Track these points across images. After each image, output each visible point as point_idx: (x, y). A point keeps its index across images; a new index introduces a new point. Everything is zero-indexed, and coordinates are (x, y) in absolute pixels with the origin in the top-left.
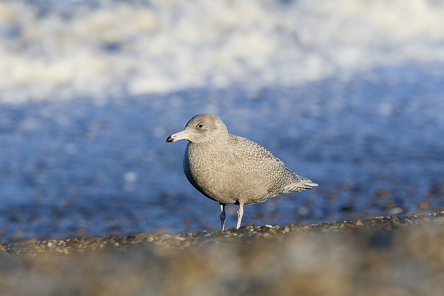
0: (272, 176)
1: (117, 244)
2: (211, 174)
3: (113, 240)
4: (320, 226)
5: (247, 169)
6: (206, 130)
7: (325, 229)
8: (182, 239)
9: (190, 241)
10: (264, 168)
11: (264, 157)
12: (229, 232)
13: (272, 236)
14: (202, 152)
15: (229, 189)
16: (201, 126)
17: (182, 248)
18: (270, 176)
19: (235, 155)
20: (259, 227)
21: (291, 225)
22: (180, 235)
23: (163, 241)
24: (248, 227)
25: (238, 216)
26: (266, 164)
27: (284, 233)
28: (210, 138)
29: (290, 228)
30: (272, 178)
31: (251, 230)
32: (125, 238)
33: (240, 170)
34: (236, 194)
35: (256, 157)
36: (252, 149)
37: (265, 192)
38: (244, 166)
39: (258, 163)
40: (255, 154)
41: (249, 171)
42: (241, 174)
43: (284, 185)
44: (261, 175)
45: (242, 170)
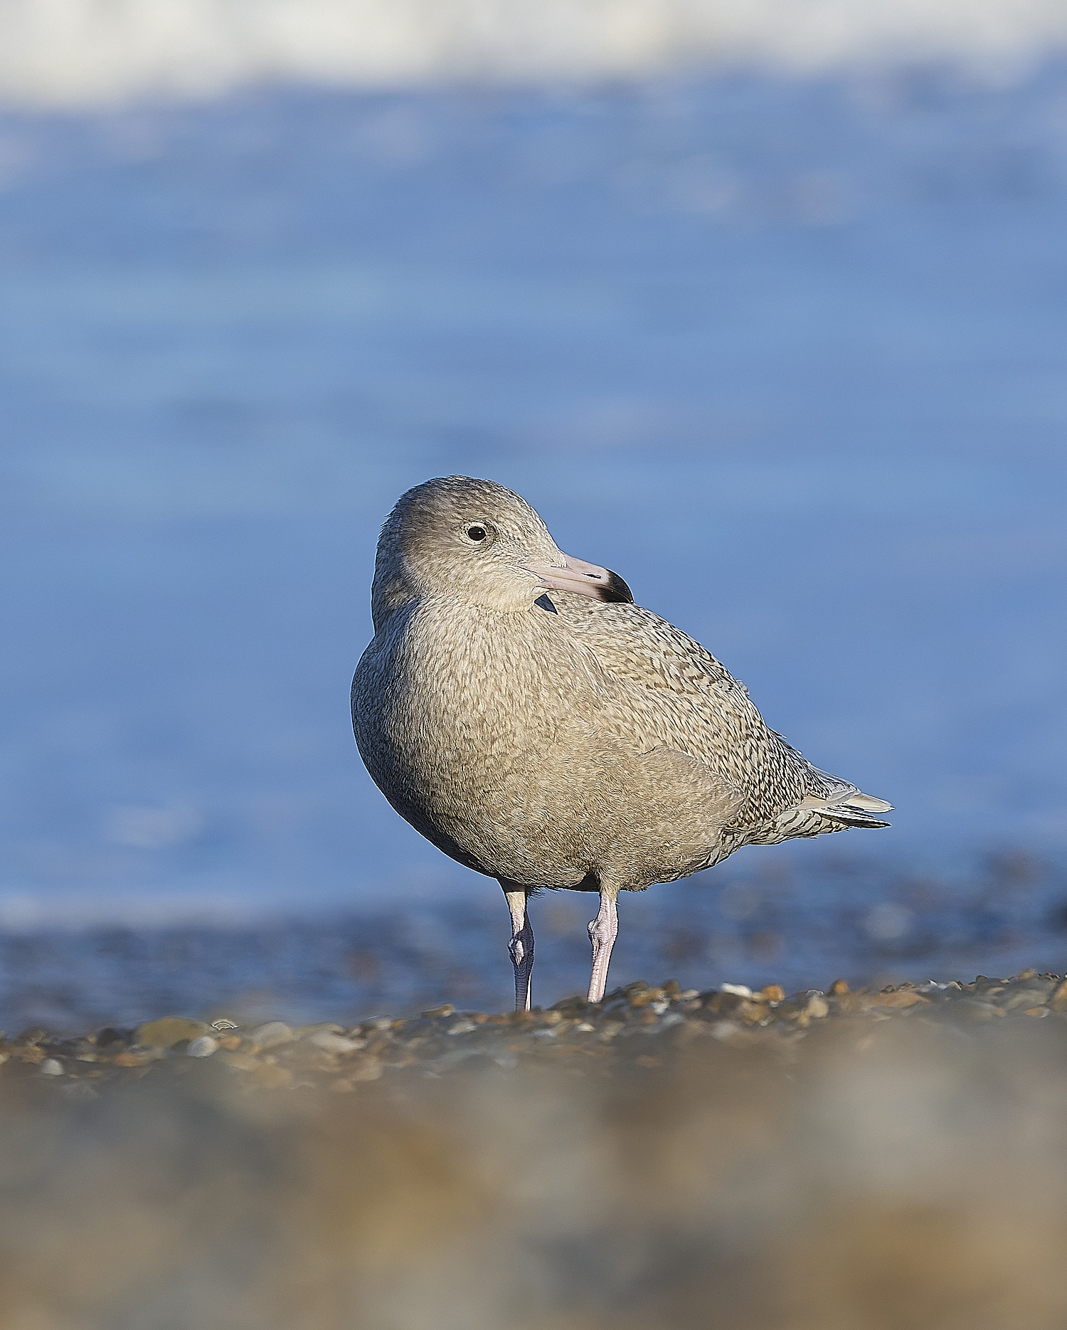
0: (739, 762)
1: (54, 1067)
3: (37, 1049)
4: (965, 992)
5: (648, 729)
7: (989, 1006)
8: (347, 1045)
9: (381, 1055)
10: (710, 727)
11: (706, 680)
12: (556, 1016)
13: (747, 1035)
17: (345, 1085)
18: (733, 765)
20: (694, 993)
21: (836, 983)
22: (337, 1028)
23: (260, 1055)
24: (643, 995)
25: (595, 942)
26: (717, 710)
27: (804, 1020)
29: (832, 999)
30: (740, 773)
31: (655, 1007)
32: (92, 1040)
33: (619, 733)
34: (595, 843)
35: (678, 678)
36: (658, 640)
37: (712, 835)
38: (633, 714)
39: (686, 705)
40: (671, 665)
41: (655, 737)
42: (626, 752)
43: (782, 805)
44: (703, 756)
45: (627, 732)
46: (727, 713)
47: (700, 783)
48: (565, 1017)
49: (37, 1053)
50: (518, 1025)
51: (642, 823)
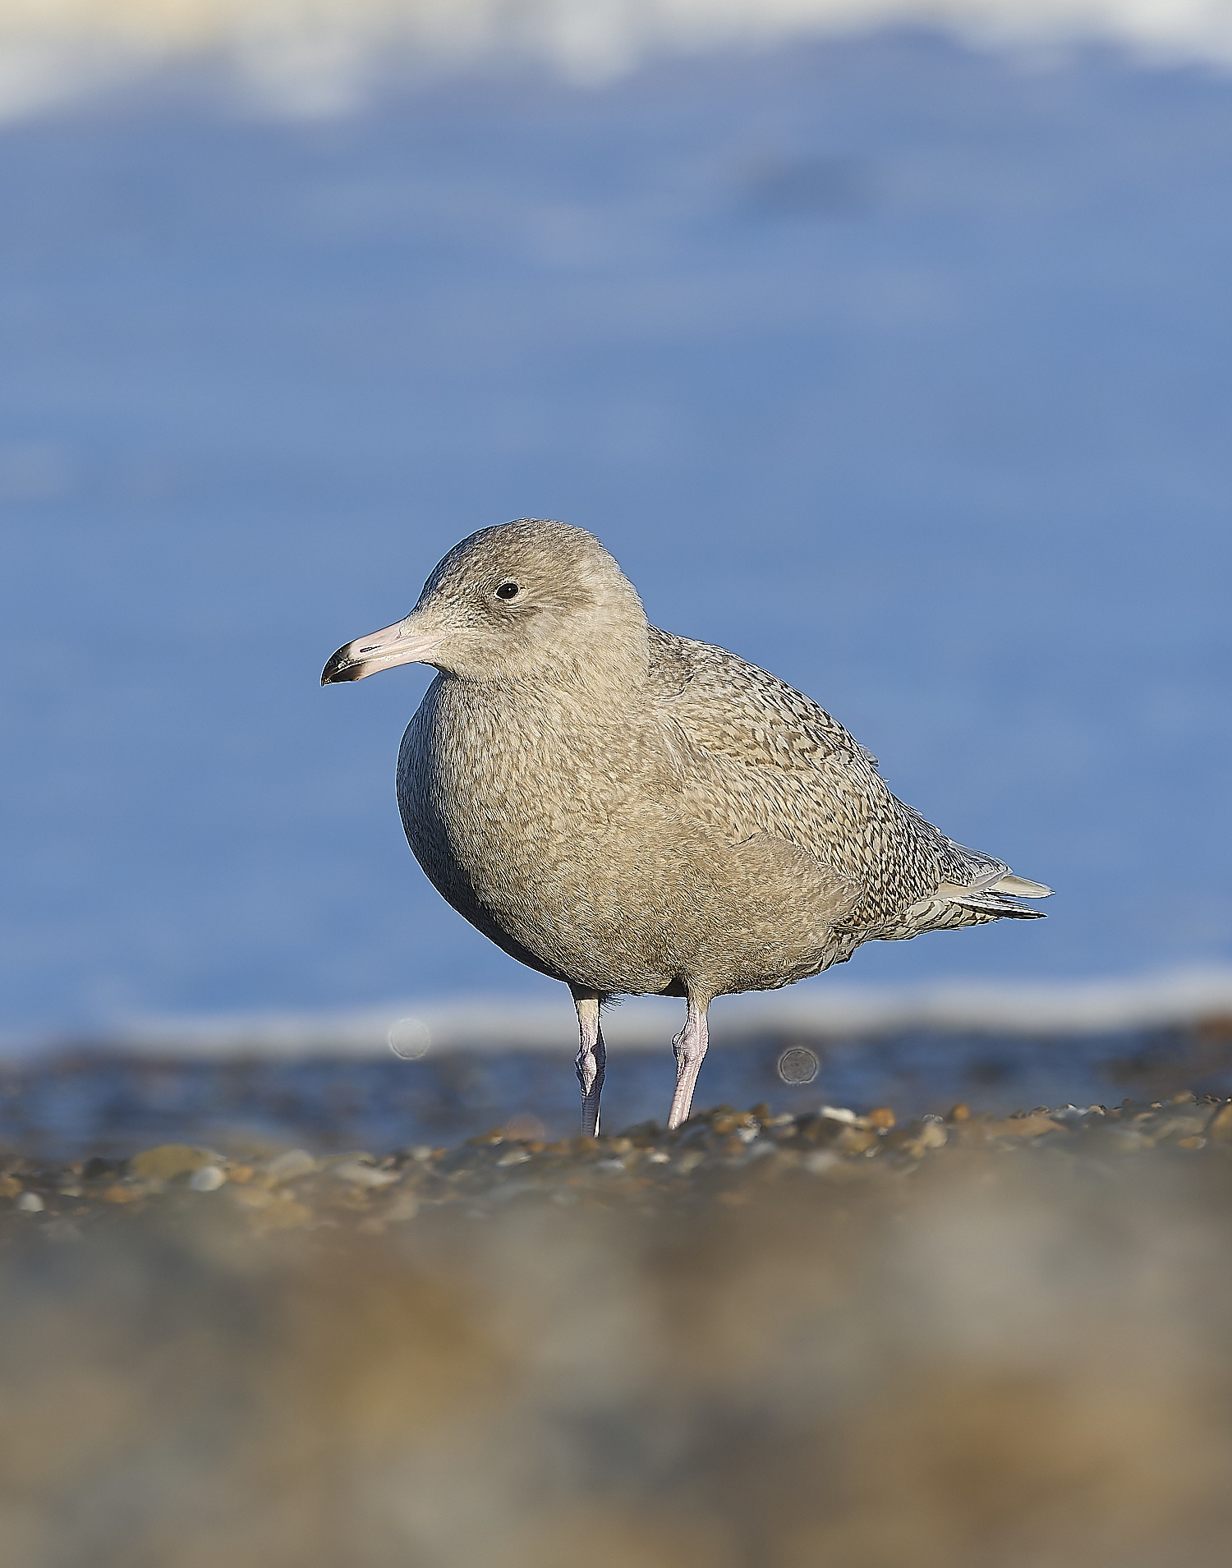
0: (857, 851)
1: (33, 1203)
2: (561, 838)
3: (11, 1181)
4: (1108, 1119)
5: (745, 814)
6: (530, 612)
7: (1136, 1135)
8: (379, 1178)
9: (417, 1188)
10: (823, 810)
11: (820, 752)
12: (624, 1144)
13: (851, 1167)
14: (513, 726)
15: (648, 917)
16: (508, 591)
17: (374, 1225)
18: (849, 853)
19: (682, 743)
20: (789, 1118)
21: (956, 1108)
22: (367, 1157)
23: (277, 1189)
24: (728, 1120)
26: (831, 789)
27: (918, 1150)
28: (553, 652)
29: (950, 1126)
30: (858, 863)
31: (741, 1133)
32: (78, 1170)
33: (710, 819)
34: (680, 946)
35: (786, 752)
36: (765, 706)
37: (821, 934)
38: (728, 798)
39: (795, 784)
40: (779, 736)
41: (753, 824)
42: (717, 841)
43: (909, 899)
44: (812, 845)
45: (720, 819)
46: (845, 792)
47: (806, 876)
48: (636, 1145)
49: (13, 1186)
50: (580, 1155)
51: (736, 923)
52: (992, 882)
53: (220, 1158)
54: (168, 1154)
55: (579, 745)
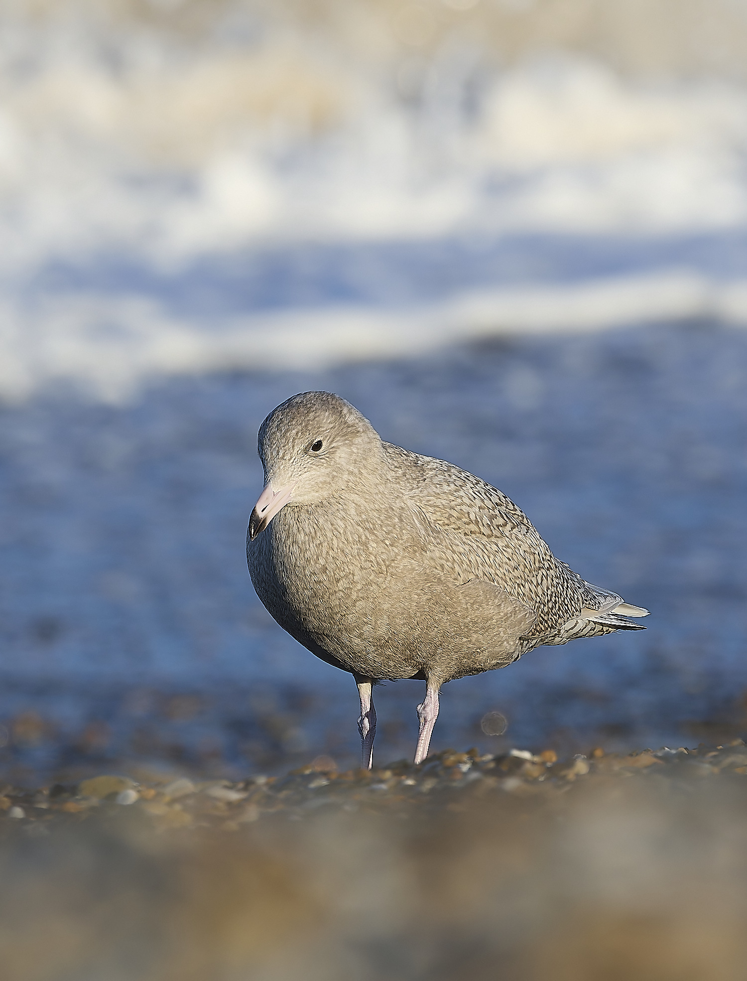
0: (533, 588)
1: (18, 812)
2: (359, 586)
3: (5, 799)
4: (690, 756)
5: (465, 566)
7: (707, 766)
8: (234, 796)
9: (258, 802)
10: (512, 563)
11: (509, 526)
12: (388, 774)
13: (530, 787)
15: (406, 632)
17: (232, 825)
18: (528, 590)
20: (490, 757)
21: (594, 750)
22: (226, 783)
23: (171, 803)
24: (452, 758)
25: (422, 720)
26: (516, 550)
27: (571, 776)
29: (592, 761)
31: (460, 766)
32: (46, 792)
33: (443, 569)
34: (425, 650)
35: (489, 526)
36: (475, 498)
37: (512, 643)
38: (454, 556)
39: (494, 547)
40: (484, 516)
41: (470, 573)
42: (448, 583)
43: (564, 618)
44: (506, 585)
45: (449, 569)
46: (524, 551)
47: (503, 605)
48: (395, 774)
49: (7, 802)
50: (360, 781)
51: (460, 635)
52: (613, 607)
53: (135, 784)
54: (103, 782)
55: (368, 525)
